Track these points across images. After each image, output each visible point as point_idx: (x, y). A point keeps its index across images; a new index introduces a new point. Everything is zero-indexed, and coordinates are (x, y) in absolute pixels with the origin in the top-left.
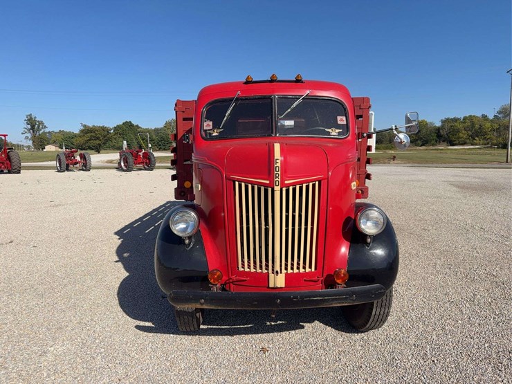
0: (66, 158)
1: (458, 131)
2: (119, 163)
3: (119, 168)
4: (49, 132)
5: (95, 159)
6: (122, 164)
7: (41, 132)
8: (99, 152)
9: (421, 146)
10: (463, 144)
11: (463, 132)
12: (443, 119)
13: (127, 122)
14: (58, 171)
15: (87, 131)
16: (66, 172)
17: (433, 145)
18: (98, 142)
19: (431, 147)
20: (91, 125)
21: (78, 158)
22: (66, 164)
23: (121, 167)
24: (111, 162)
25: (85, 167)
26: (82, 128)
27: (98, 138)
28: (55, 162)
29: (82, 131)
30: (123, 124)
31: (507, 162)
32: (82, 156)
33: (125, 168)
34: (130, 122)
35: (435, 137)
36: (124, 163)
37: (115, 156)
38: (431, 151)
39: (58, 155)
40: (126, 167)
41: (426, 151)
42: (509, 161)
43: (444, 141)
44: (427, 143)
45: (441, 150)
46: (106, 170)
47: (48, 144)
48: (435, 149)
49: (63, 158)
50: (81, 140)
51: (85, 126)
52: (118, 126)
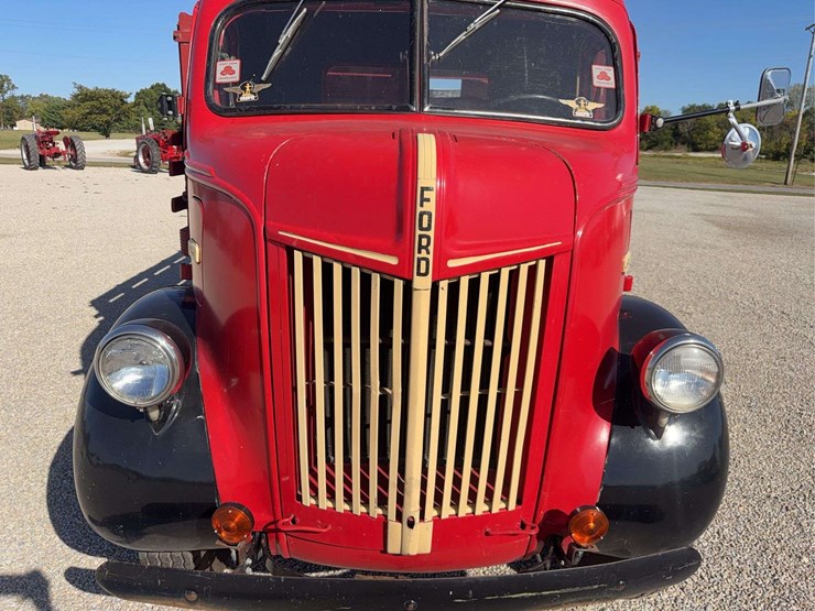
0: (39, 144)
1: (708, 128)
2: (136, 158)
3: (136, 167)
4: (22, 97)
5: (94, 147)
6: (141, 160)
7: (6, 96)
8: (106, 135)
9: (646, 150)
10: (712, 150)
11: (716, 129)
12: (687, 106)
13: (158, 84)
14: (26, 168)
15: (85, 96)
16: (41, 170)
17: (666, 149)
18: (105, 118)
19: (662, 153)
20: (91, 88)
21: (61, 146)
22: (41, 155)
23: (139, 164)
24: (126, 154)
25: (75, 162)
26: (76, 91)
27: (104, 111)
28: (18, 152)
29: (76, 96)
30: (152, 87)
31: (785, 183)
32: (69, 142)
33: (145, 167)
34: (164, 85)
35: (670, 137)
36: (144, 158)
37: (129, 144)
38: (663, 160)
39: (23, 138)
40: (147, 164)
41: (656, 159)
42: (788, 182)
43: (683, 143)
44: (656, 145)
45: (678, 157)
46: (113, 168)
47: (21, 118)
48: (669, 157)
49: (33, 144)
50: (76, 113)
51: (80, 88)
52: (142, 91)
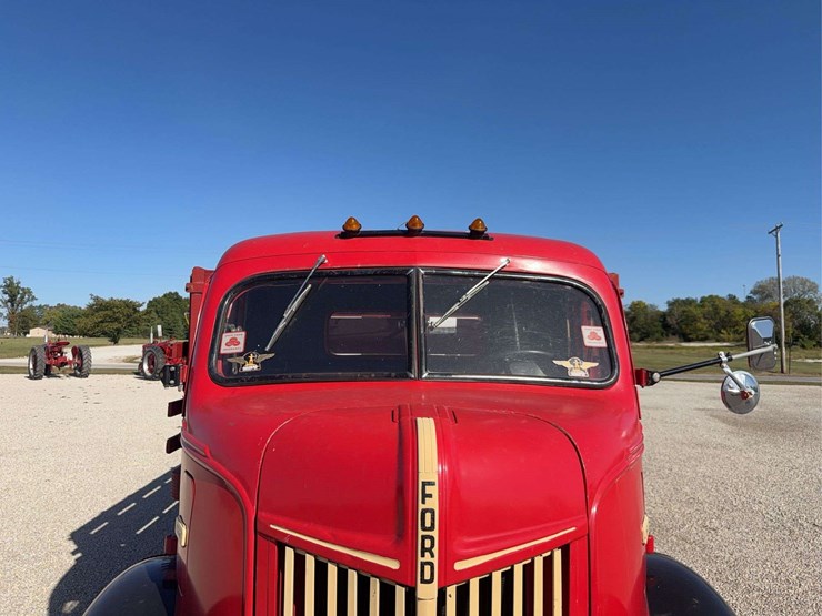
0: (47, 354)
1: (695, 319)
2: (141, 365)
3: (139, 374)
4: (40, 307)
5: (101, 354)
6: (145, 367)
7: (25, 307)
8: (115, 341)
9: (638, 341)
10: (705, 339)
11: (703, 320)
12: (671, 299)
13: (170, 293)
14: (30, 378)
15: (100, 307)
16: (45, 379)
17: (658, 340)
18: (116, 325)
19: (655, 344)
20: (107, 299)
21: (69, 355)
22: (47, 364)
23: (143, 371)
24: (131, 360)
25: (80, 370)
26: (92, 302)
27: (116, 319)
28: (26, 360)
29: (90, 307)
30: (165, 296)
31: (782, 372)
32: (77, 352)
33: (149, 374)
34: (176, 294)
35: (660, 328)
36: (149, 365)
37: (135, 350)
38: (657, 350)
39: (33, 350)
40: (150, 370)
41: (649, 350)
42: (785, 369)
43: (674, 334)
44: (648, 336)
45: (672, 348)
46: (117, 376)
47: (36, 326)
48: (662, 348)
49: (41, 355)
50: (88, 323)
51: (97, 299)
52: (155, 300)
